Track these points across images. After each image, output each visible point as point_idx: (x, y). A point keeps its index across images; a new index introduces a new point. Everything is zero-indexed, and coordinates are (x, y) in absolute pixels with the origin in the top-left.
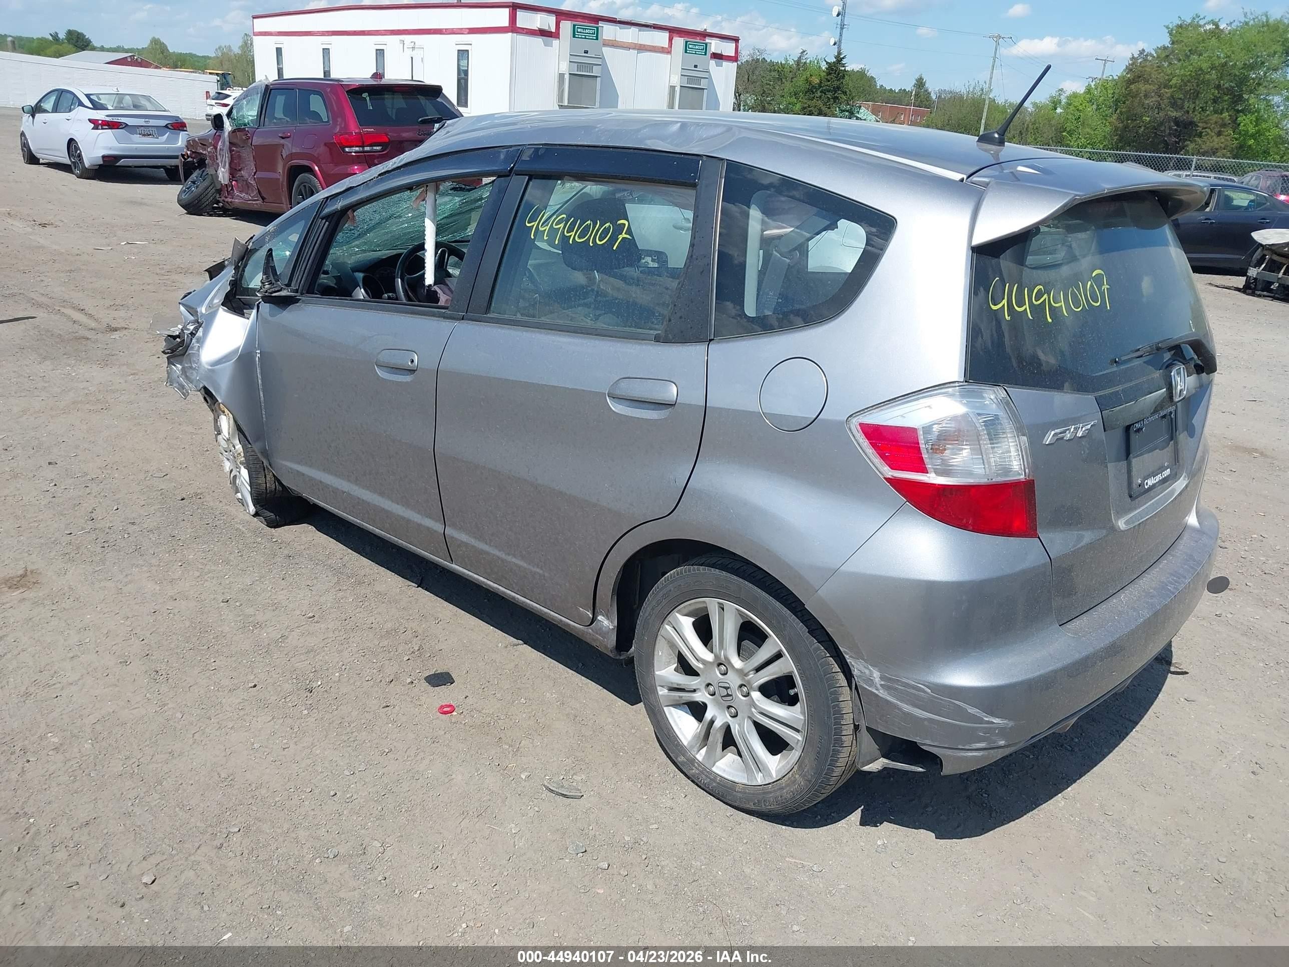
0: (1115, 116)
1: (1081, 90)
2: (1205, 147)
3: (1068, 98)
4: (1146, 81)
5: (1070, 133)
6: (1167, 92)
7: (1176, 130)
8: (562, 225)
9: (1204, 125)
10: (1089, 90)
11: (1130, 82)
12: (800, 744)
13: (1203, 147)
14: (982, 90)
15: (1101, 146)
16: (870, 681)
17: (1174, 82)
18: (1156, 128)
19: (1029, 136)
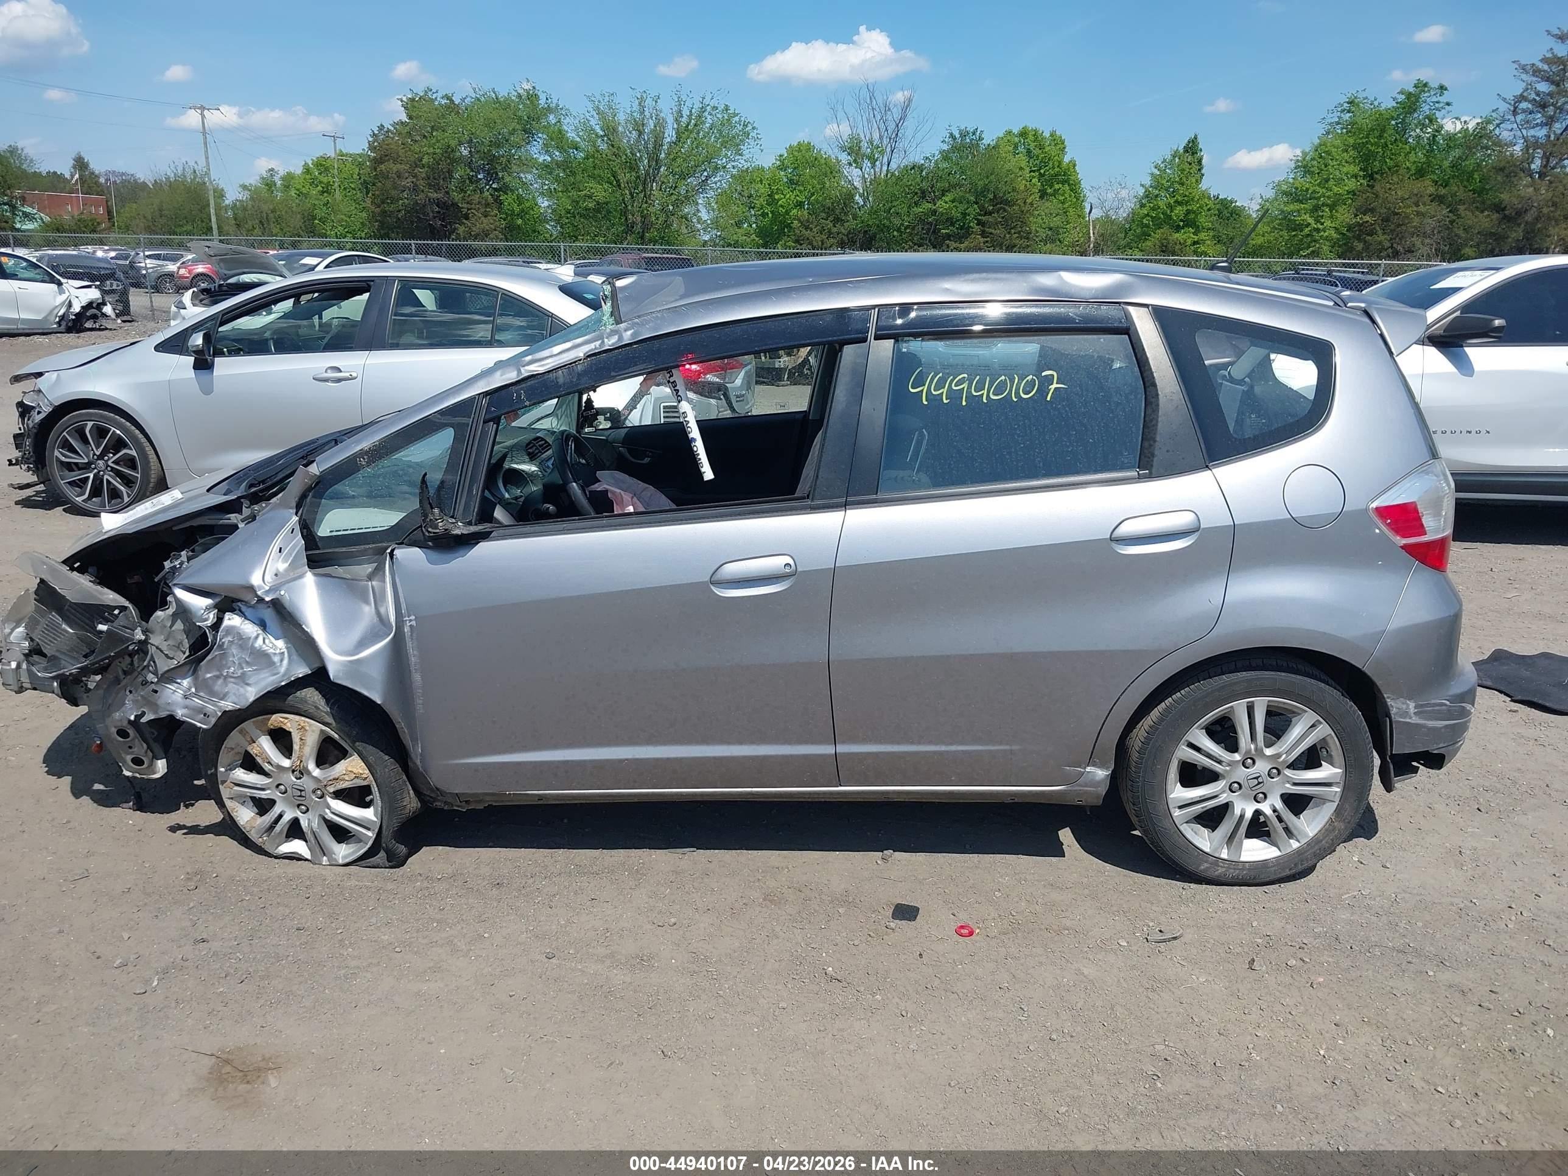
0: (368, 201)
1: (298, 170)
2: (475, 230)
3: (283, 179)
4: (395, 161)
5: (323, 221)
6: (422, 172)
7: (439, 212)
8: (965, 385)
9: (469, 206)
10: (307, 170)
11: (377, 162)
12: (1338, 795)
13: (474, 229)
14: (195, 172)
15: (363, 235)
16: (1406, 714)
17: (425, 161)
18: (416, 210)
19: (272, 225)
